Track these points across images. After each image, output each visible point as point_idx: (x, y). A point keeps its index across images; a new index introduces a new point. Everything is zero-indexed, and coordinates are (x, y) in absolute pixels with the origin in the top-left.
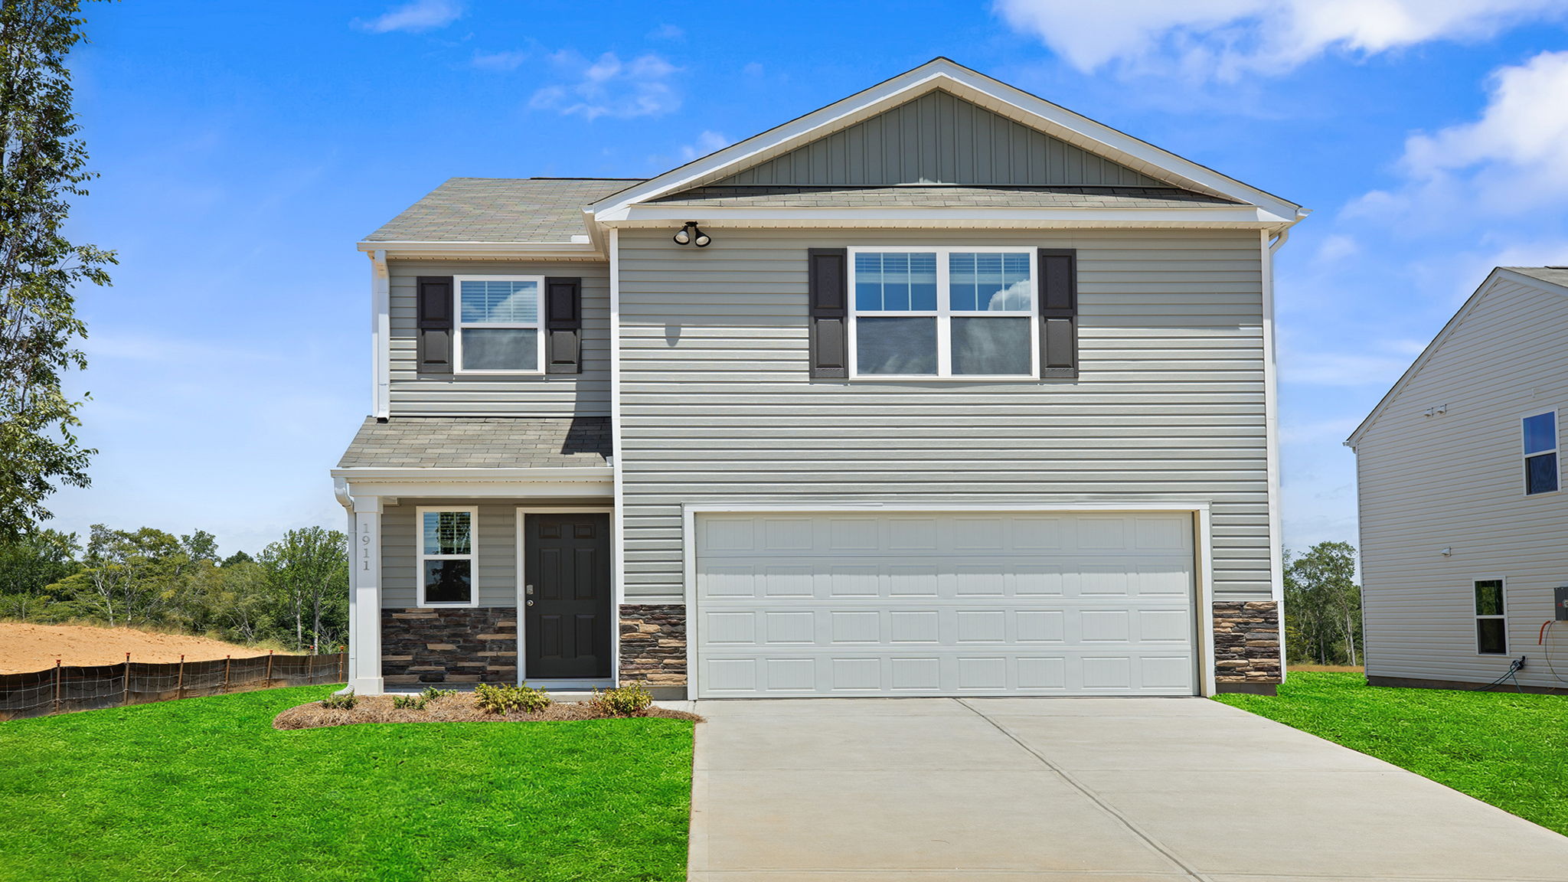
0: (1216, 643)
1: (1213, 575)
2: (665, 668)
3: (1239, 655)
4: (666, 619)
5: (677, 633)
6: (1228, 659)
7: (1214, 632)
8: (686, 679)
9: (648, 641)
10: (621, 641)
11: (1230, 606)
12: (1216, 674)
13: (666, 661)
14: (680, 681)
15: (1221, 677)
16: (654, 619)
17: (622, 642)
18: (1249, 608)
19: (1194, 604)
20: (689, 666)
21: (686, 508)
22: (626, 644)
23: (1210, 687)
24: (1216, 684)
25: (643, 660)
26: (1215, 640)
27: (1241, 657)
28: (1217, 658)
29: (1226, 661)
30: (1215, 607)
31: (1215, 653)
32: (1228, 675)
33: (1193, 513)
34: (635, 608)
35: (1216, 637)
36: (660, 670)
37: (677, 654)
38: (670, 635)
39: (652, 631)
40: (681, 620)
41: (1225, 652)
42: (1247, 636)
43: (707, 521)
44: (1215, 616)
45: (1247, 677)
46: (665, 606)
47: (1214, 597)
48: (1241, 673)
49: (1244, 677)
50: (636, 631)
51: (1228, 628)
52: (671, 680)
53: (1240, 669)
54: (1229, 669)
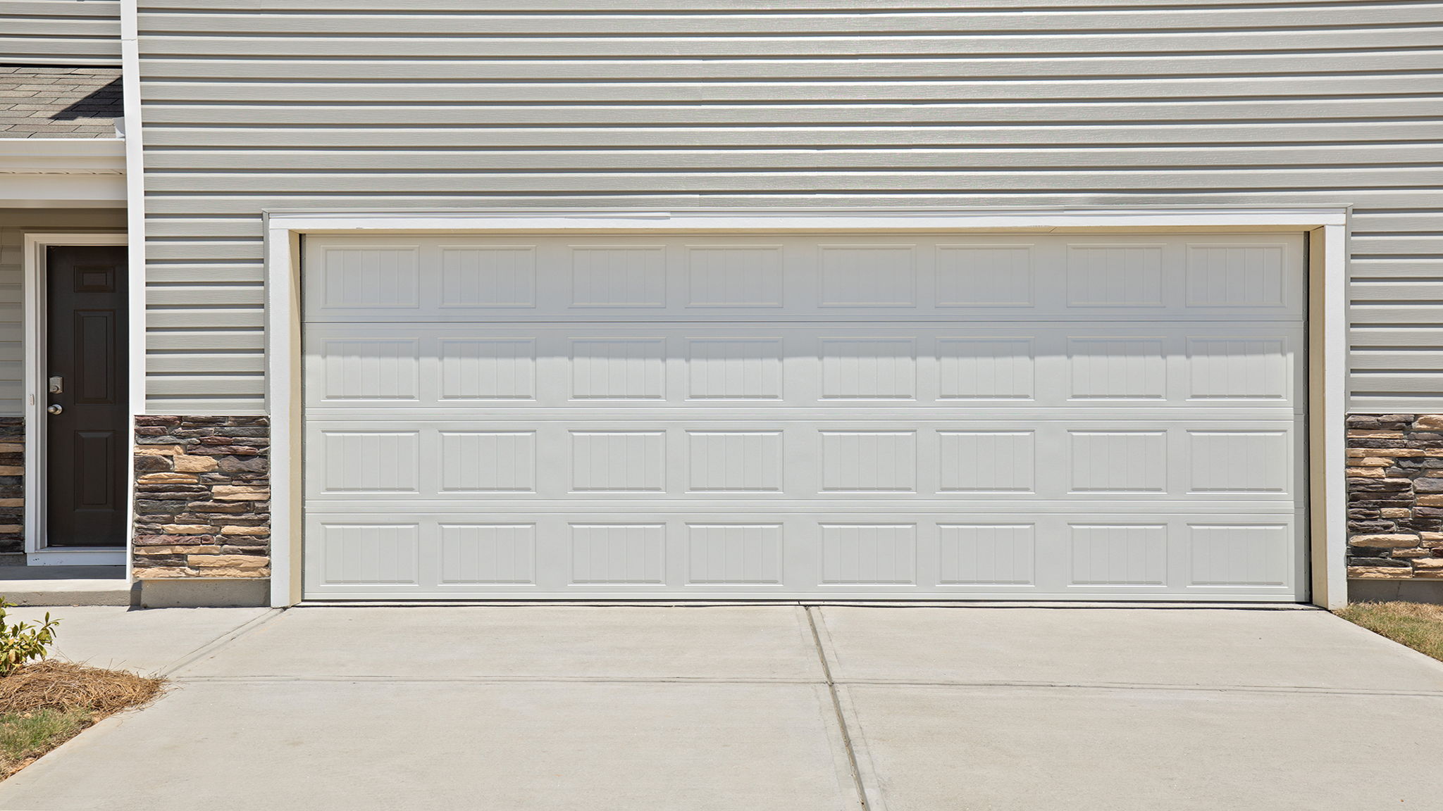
0: (1352, 498)
1: (1349, 359)
2: (225, 543)
3: (1400, 525)
4: (228, 444)
5: (250, 472)
6: (1375, 532)
7: (1348, 476)
8: (268, 566)
9: (190, 490)
10: (137, 489)
11: (1383, 422)
12: (1349, 561)
13: (227, 529)
14: (255, 569)
15: (1360, 569)
16: (205, 445)
17: (140, 490)
18: (1424, 427)
19: (1302, 418)
20: (274, 540)
21: (274, 223)
22: (148, 492)
23: (1336, 589)
24: (1348, 581)
25: (182, 527)
26: (1348, 492)
27: (1404, 527)
28: (1353, 530)
29: (1371, 537)
30: (1350, 426)
31: (1348, 519)
32: (1375, 565)
33: (1307, 234)
34: (167, 423)
35: (1351, 487)
36: (216, 548)
37: (251, 516)
38: (234, 477)
39: (200, 469)
40: (259, 447)
41: (1369, 517)
42: (1419, 484)
43: (327, 250)
44: (1351, 443)
45: (1416, 568)
46: (226, 418)
47: (1348, 404)
48: (1404, 561)
49: (1410, 569)
50: (167, 468)
51: (1377, 467)
52: (236, 566)
53: (1400, 552)
54: (1377, 552)
